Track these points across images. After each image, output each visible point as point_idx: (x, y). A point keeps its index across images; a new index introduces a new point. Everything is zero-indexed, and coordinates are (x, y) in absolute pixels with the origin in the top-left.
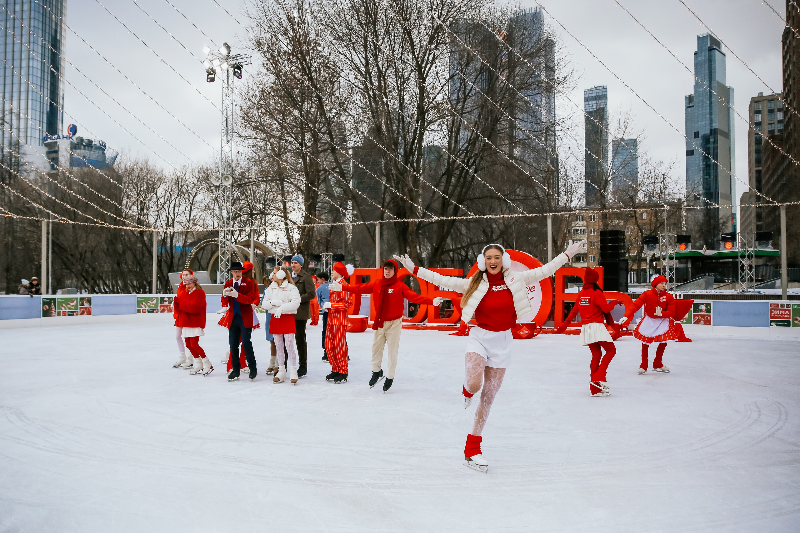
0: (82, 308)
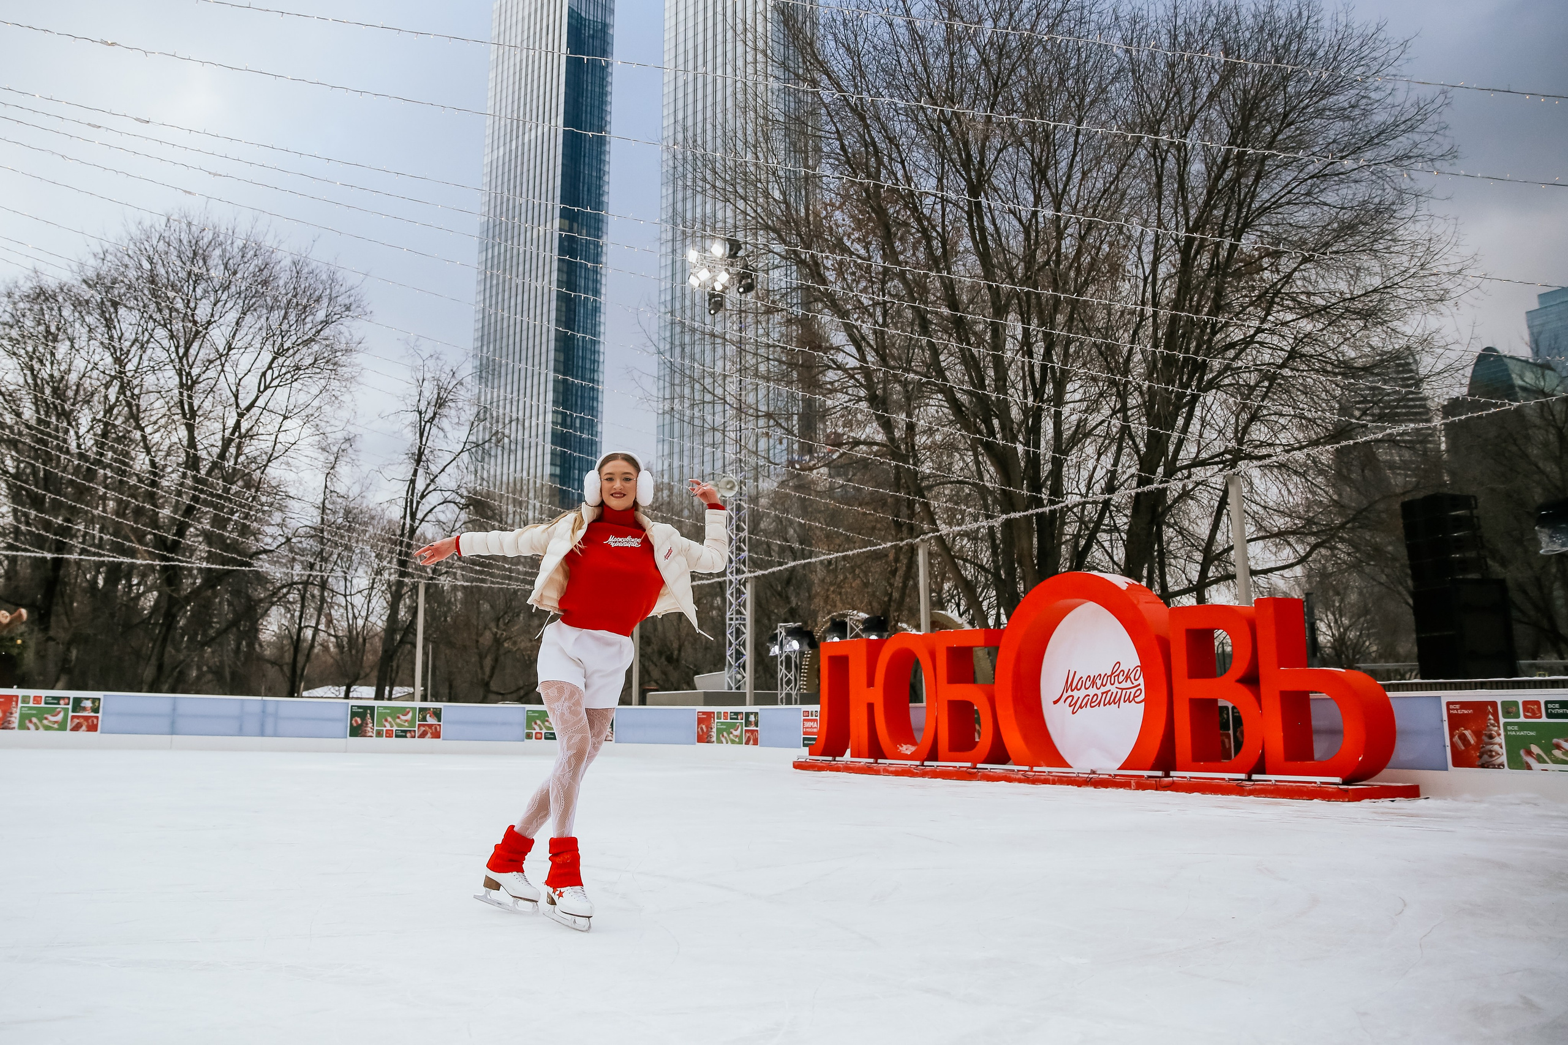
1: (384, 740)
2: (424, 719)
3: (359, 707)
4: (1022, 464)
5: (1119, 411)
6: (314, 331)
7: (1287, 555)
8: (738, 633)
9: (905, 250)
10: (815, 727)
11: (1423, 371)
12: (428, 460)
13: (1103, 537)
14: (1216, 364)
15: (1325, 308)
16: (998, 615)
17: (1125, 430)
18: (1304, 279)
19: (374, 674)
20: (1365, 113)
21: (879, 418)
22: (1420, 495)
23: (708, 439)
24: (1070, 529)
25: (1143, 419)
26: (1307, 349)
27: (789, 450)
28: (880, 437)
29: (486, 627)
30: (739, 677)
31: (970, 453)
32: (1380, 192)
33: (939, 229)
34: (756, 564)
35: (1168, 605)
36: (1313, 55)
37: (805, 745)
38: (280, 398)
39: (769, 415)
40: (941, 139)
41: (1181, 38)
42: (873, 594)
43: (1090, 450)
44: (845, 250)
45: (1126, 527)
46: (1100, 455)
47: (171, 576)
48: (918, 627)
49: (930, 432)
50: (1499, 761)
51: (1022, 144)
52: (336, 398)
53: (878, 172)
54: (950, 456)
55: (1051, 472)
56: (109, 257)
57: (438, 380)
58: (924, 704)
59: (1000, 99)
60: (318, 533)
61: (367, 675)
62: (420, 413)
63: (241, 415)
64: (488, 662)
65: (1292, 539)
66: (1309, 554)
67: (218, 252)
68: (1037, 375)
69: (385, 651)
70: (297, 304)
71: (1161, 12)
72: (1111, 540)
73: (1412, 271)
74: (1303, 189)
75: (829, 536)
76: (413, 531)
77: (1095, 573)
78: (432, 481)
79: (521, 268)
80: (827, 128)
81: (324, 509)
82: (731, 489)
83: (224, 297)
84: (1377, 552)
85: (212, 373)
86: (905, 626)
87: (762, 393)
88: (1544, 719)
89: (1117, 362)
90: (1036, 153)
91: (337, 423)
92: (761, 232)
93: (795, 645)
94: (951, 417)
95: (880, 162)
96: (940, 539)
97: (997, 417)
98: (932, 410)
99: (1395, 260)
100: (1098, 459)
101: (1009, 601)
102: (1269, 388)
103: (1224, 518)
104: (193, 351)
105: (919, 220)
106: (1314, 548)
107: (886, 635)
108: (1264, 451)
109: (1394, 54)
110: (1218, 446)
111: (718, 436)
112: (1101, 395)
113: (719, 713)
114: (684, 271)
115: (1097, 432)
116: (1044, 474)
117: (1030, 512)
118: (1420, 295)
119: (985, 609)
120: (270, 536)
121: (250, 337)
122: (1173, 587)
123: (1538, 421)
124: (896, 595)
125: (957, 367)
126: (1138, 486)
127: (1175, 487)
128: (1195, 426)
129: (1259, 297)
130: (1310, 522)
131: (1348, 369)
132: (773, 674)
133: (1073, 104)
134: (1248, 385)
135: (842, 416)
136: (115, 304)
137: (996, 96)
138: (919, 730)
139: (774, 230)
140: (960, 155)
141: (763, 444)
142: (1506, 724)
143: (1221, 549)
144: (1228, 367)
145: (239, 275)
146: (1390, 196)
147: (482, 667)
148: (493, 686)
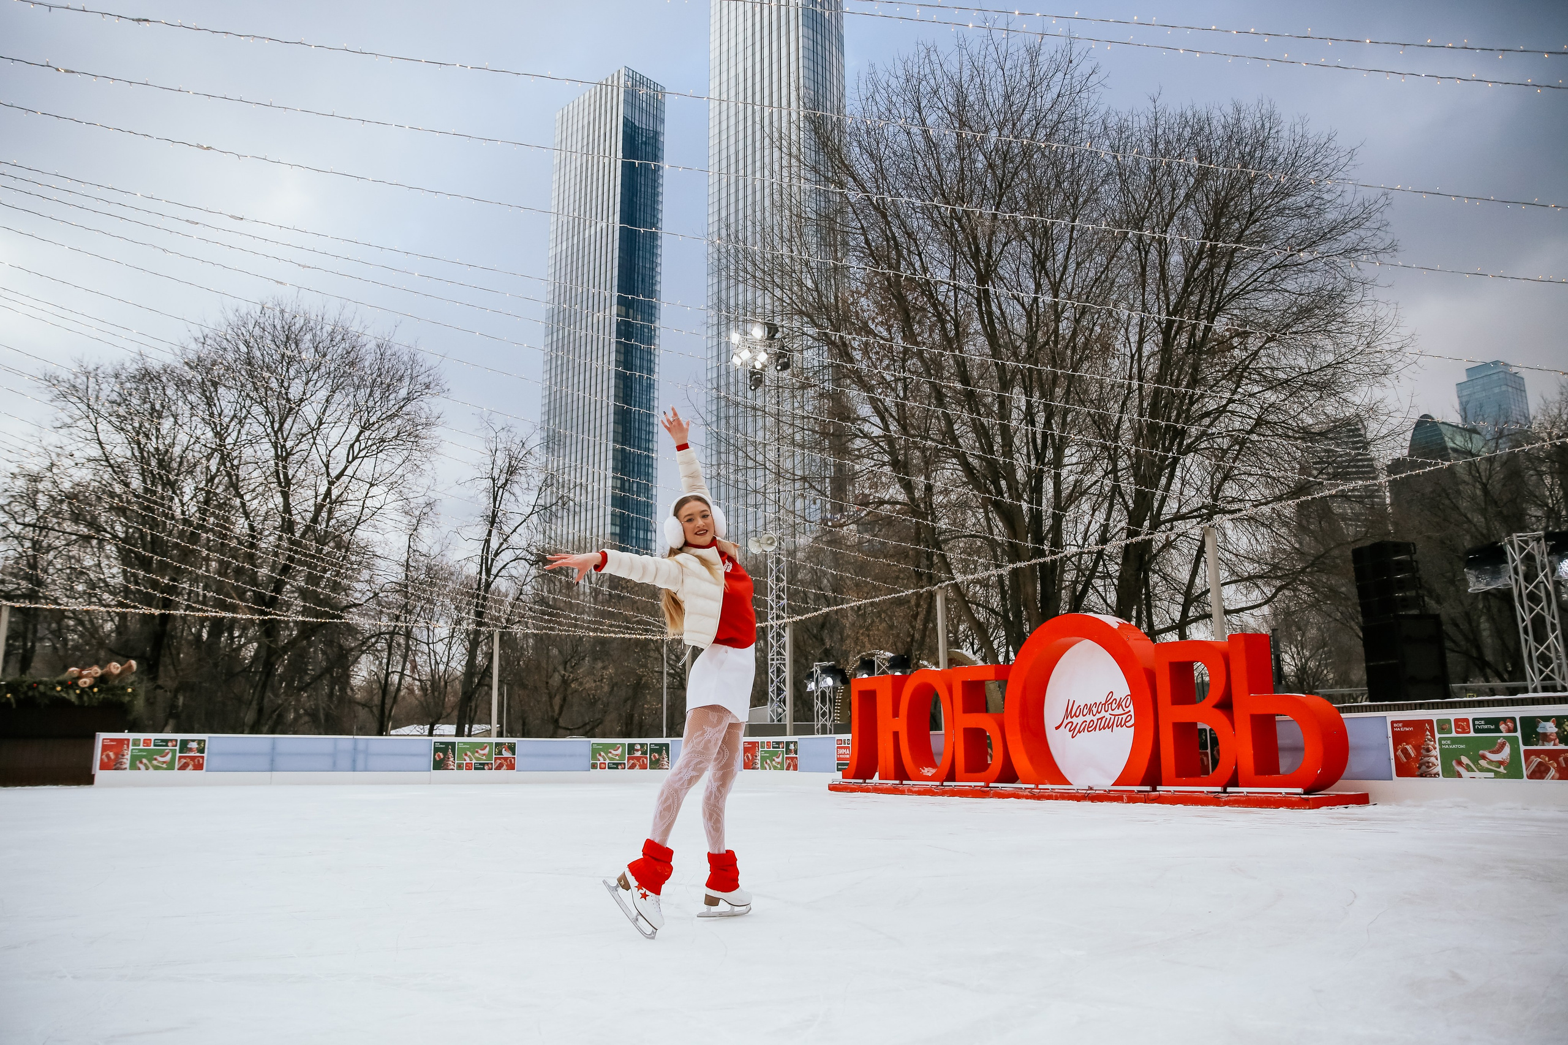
0: (500, 759)
1: (464, 772)
2: (500, 753)
3: (441, 743)
4: (1027, 520)
5: (1110, 472)
6: (397, 407)
7: (1256, 596)
8: (779, 671)
9: (922, 332)
10: (847, 753)
11: (1370, 436)
12: (501, 522)
13: (1097, 582)
14: (1194, 431)
15: (1286, 381)
16: (1007, 652)
17: (1116, 489)
18: (1269, 356)
19: (455, 713)
20: (1319, 212)
21: (901, 480)
22: (1368, 543)
23: (751, 500)
24: (1069, 576)
25: (1132, 479)
26: (1272, 417)
27: (823, 509)
28: (902, 497)
29: (555, 670)
30: (780, 710)
31: (981, 510)
32: (1332, 280)
33: (952, 314)
34: (794, 611)
35: (1154, 641)
36: (1275, 161)
37: (838, 770)
38: (366, 467)
39: (804, 479)
40: (953, 234)
41: (1161, 146)
42: (898, 635)
43: (1086, 506)
44: (870, 332)
45: (1118, 574)
46: (1094, 511)
47: (270, 629)
48: (937, 664)
49: (946, 492)
50: (1435, 771)
51: (1024, 239)
52: (418, 467)
53: (899, 263)
54: (964, 513)
55: (1052, 527)
56: (209, 342)
57: (509, 450)
58: (943, 732)
59: (1005, 198)
60: (402, 588)
61: (449, 715)
62: (494, 480)
63: (331, 483)
64: (557, 700)
65: (1260, 583)
66: (1274, 595)
67: (309, 336)
68: (1039, 441)
69: (464, 693)
70: (382, 383)
71: (1144, 123)
72: (1105, 586)
73: (1360, 349)
74: (1267, 277)
75: (857, 585)
76: (488, 585)
77: (1091, 614)
78: (505, 540)
79: (583, 350)
80: (853, 224)
81: (408, 567)
82: (771, 544)
83: (315, 377)
84: (1333, 593)
85: (304, 446)
86: (925, 663)
87: (798, 459)
88: (1472, 734)
89: (1108, 429)
90: (1037, 246)
91: (419, 489)
92: (796, 317)
93: (829, 681)
94: (965, 479)
95: (899, 255)
96: (956, 587)
97: (1004, 478)
98: (947, 473)
99: (1346, 340)
100: (1093, 515)
101: (1016, 639)
102: (1239, 451)
103: (1202, 565)
104: (287, 426)
105: (935, 306)
106: (1279, 589)
107: (909, 671)
108: (1236, 506)
109: (1343, 161)
110: (1196, 502)
111: (760, 497)
112: (1095, 458)
113: (763, 743)
114: (728, 351)
115: (1092, 490)
116: (1046, 528)
117: (1033, 561)
118: (1367, 369)
119: (995, 647)
120: (360, 591)
121: (339, 413)
122: (1158, 625)
123: (1467, 478)
124: (917, 636)
125: (969, 435)
126: (1127, 537)
127: (1159, 538)
128: (1176, 485)
129: (1230, 372)
130: (1275, 567)
131: (1307, 434)
132: (811, 708)
133: (1068, 204)
134: (1222, 449)
135: (869, 479)
136: (215, 385)
137: (1001, 196)
138: (939, 754)
139: (808, 316)
140: (970, 248)
141: (799, 503)
142: (1440, 739)
143: (1199, 592)
144: (1204, 433)
145: (328, 357)
146: (1341, 284)
147: (551, 705)
148: (562, 723)
